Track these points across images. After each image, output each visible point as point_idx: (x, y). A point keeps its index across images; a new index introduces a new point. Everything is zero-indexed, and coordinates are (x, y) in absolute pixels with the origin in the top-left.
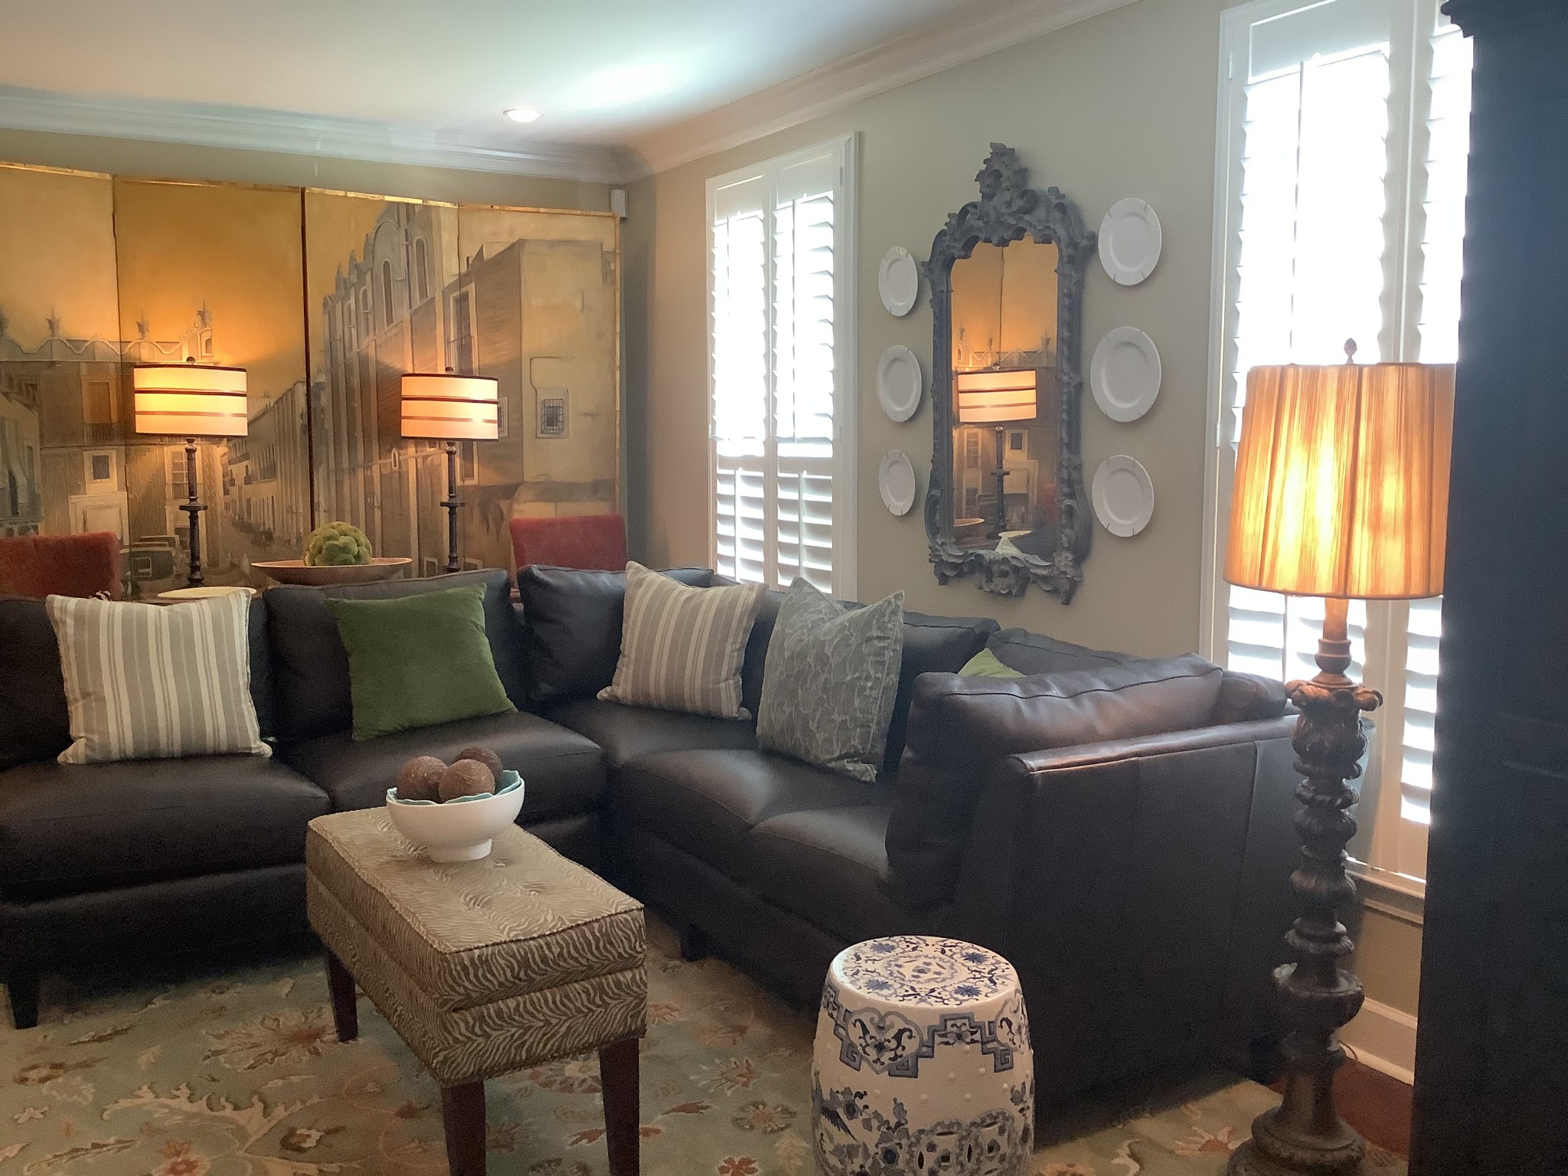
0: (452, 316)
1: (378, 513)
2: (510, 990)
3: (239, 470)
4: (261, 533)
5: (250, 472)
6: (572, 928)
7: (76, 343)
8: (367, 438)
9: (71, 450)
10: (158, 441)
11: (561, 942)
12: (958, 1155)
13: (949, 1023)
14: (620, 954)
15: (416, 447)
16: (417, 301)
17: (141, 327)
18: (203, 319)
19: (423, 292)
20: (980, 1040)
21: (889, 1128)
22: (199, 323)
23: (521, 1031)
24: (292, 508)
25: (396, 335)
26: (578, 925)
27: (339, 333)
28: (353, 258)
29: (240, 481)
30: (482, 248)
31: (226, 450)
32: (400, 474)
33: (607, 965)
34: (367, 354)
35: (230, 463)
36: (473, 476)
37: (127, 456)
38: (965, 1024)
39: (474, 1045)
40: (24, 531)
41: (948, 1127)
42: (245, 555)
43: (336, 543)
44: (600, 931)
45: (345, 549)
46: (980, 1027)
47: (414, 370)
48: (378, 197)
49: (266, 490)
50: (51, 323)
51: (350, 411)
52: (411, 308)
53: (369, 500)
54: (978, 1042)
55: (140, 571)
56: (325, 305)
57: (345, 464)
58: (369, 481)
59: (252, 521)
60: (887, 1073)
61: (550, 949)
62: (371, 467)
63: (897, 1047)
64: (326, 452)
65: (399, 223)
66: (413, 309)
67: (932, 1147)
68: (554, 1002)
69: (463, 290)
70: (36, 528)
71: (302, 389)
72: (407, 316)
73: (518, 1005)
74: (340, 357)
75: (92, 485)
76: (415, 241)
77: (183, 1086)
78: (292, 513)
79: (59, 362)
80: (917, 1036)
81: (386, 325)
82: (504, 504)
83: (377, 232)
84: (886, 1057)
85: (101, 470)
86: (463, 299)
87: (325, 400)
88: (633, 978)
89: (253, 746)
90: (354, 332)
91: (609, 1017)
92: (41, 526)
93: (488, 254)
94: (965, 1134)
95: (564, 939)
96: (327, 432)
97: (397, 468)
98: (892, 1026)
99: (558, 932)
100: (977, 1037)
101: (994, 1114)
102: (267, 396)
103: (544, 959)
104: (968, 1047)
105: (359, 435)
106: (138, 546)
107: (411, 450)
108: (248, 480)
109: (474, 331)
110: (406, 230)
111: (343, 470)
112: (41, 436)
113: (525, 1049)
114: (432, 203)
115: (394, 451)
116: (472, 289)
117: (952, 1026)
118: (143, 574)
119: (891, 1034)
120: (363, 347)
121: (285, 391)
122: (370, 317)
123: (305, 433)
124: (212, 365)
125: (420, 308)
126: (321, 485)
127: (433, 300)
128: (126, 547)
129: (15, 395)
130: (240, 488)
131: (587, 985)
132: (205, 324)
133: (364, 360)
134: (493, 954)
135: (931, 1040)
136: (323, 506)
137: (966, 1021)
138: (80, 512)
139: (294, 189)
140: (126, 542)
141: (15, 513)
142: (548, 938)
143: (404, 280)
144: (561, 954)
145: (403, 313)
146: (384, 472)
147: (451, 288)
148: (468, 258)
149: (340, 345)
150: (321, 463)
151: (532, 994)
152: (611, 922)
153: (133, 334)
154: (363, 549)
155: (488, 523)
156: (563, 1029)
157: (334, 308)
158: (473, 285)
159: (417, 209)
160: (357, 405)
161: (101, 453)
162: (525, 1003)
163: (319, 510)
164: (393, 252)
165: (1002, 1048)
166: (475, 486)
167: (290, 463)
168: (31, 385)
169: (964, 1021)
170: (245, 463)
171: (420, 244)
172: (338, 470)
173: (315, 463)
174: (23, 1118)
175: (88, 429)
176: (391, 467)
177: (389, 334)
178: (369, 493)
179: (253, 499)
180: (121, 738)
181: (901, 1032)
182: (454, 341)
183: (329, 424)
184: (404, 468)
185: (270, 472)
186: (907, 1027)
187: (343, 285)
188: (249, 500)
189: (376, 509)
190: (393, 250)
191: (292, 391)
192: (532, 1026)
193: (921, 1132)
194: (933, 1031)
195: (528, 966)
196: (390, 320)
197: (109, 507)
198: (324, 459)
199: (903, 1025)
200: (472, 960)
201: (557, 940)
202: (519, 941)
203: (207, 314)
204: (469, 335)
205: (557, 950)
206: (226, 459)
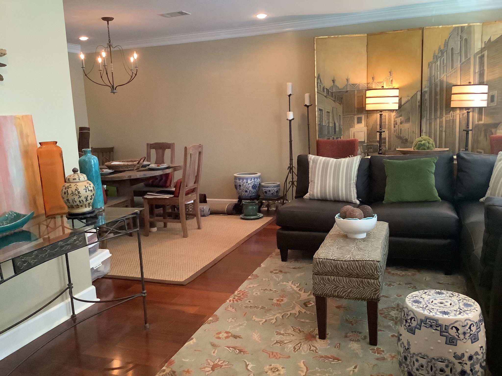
0: (477, 63)
1: (444, 133)
2: (332, 274)
3: (398, 120)
4: (404, 139)
5: (402, 120)
6: (352, 261)
7: (354, 85)
8: (441, 108)
9: (351, 115)
10: (376, 112)
11: (348, 264)
12: (427, 367)
13: (428, 320)
14: (368, 273)
15: (460, 110)
16: (463, 60)
17: (373, 78)
18: (390, 74)
19: (466, 56)
20: (439, 330)
21: (405, 349)
22: (389, 75)
23: (335, 287)
24: (414, 131)
25: (454, 72)
26: (354, 261)
27: (433, 74)
28: (440, 48)
29: (398, 123)
30: (491, 37)
31: (395, 114)
32: (453, 120)
33: (364, 276)
34: (443, 80)
35: (396, 118)
36: (482, 120)
37: (367, 116)
38: (434, 323)
39: (321, 286)
40: (337, 138)
41: (423, 356)
42: (399, 146)
43: (421, 143)
44: (361, 265)
45: (424, 145)
46: (440, 325)
47: (460, 83)
48: (450, 26)
49: (406, 126)
50: (347, 80)
51: (436, 99)
52: (461, 62)
53: (441, 129)
54: (438, 330)
55: (369, 150)
56: (429, 65)
57: (433, 117)
58: (441, 122)
59: (402, 136)
60: (407, 330)
61: (344, 266)
62: (442, 118)
63: (410, 323)
64: (426, 114)
65: (458, 33)
66: (462, 62)
67: (417, 360)
68: (346, 281)
69: (482, 53)
70: (340, 137)
71: (419, 93)
72: (459, 66)
73: (334, 279)
74: (433, 81)
75: (356, 125)
76: (464, 39)
77: (298, 284)
78: (414, 133)
79: (349, 91)
80: (416, 321)
81: (451, 69)
82: (493, 130)
83: (449, 39)
84: (408, 324)
85: (359, 121)
86: (483, 56)
87: (427, 96)
88: (374, 283)
89: (353, 200)
90: (439, 73)
91: (365, 292)
92: (342, 137)
93: (492, 40)
94: (429, 360)
95: (349, 263)
96: (427, 107)
97: (452, 118)
98: (410, 315)
99: (347, 261)
100: (439, 329)
101: (443, 358)
102: (408, 96)
103: (342, 267)
104: (434, 331)
105: (438, 107)
106: (369, 143)
107: (458, 111)
108: (401, 123)
109: (486, 68)
110: (461, 35)
111: (432, 119)
112: (343, 112)
113: (337, 292)
114: (471, 24)
115: (451, 112)
116: (486, 53)
117: (429, 321)
118: (370, 151)
119: (409, 317)
120: (442, 77)
121: (414, 94)
122: (445, 67)
123: (419, 108)
124: (392, 88)
125: (464, 62)
126: (424, 124)
127: (470, 58)
128: (366, 143)
129: (337, 101)
130: (399, 125)
131: (358, 280)
132: (391, 75)
133: (442, 82)
134: (326, 261)
135: (420, 324)
136: (424, 131)
137: (435, 322)
138: (353, 133)
139: (420, 28)
140: (366, 142)
141: (335, 133)
142: (344, 262)
143: (459, 53)
144: (347, 268)
145: (458, 65)
146: (447, 119)
147: (477, 53)
148: (485, 42)
149: (433, 78)
150: (424, 117)
151: (339, 277)
152: (366, 263)
153: (370, 80)
154: (431, 145)
155: (487, 137)
156: (349, 291)
157: (432, 65)
158: (486, 51)
159: (465, 28)
160: (438, 97)
161: (359, 116)
162: (336, 279)
163: (423, 132)
164: (456, 44)
165: (450, 336)
166: (483, 124)
167: (414, 118)
168: (341, 98)
169: (434, 321)
170: (401, 118)
171: (466, 40)
172: (430, 119)
173: (422, 117)
174: (264, 279)
175: (356, 109)
176: (450, 118)
177: (452, 72)
178: (441, 126)
179: (402, 129)
180: (317, 193)
181: (412, 318)
182: (478, 72)
183: (428, 104)
184: (455, 118)
185: (408, 120)
186: (414, 317)
187: (436, 57)
188: (401, 129)
189: (443, 132)
190: (455, 43)
191: (416, 94)
192: (339, 287)
193: (414, 354)
194: (422, 321)
195: (337, 268)
196: (452, 67)
197: (361, 132)
198: (426, 116)
199: (413, 316)
200: (319, 262)
201: (346, 263)
202: (335, 260)
203: (391, 72)
204: (484, 70)
205: (346, 266)
206: (395, 117)
